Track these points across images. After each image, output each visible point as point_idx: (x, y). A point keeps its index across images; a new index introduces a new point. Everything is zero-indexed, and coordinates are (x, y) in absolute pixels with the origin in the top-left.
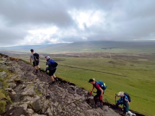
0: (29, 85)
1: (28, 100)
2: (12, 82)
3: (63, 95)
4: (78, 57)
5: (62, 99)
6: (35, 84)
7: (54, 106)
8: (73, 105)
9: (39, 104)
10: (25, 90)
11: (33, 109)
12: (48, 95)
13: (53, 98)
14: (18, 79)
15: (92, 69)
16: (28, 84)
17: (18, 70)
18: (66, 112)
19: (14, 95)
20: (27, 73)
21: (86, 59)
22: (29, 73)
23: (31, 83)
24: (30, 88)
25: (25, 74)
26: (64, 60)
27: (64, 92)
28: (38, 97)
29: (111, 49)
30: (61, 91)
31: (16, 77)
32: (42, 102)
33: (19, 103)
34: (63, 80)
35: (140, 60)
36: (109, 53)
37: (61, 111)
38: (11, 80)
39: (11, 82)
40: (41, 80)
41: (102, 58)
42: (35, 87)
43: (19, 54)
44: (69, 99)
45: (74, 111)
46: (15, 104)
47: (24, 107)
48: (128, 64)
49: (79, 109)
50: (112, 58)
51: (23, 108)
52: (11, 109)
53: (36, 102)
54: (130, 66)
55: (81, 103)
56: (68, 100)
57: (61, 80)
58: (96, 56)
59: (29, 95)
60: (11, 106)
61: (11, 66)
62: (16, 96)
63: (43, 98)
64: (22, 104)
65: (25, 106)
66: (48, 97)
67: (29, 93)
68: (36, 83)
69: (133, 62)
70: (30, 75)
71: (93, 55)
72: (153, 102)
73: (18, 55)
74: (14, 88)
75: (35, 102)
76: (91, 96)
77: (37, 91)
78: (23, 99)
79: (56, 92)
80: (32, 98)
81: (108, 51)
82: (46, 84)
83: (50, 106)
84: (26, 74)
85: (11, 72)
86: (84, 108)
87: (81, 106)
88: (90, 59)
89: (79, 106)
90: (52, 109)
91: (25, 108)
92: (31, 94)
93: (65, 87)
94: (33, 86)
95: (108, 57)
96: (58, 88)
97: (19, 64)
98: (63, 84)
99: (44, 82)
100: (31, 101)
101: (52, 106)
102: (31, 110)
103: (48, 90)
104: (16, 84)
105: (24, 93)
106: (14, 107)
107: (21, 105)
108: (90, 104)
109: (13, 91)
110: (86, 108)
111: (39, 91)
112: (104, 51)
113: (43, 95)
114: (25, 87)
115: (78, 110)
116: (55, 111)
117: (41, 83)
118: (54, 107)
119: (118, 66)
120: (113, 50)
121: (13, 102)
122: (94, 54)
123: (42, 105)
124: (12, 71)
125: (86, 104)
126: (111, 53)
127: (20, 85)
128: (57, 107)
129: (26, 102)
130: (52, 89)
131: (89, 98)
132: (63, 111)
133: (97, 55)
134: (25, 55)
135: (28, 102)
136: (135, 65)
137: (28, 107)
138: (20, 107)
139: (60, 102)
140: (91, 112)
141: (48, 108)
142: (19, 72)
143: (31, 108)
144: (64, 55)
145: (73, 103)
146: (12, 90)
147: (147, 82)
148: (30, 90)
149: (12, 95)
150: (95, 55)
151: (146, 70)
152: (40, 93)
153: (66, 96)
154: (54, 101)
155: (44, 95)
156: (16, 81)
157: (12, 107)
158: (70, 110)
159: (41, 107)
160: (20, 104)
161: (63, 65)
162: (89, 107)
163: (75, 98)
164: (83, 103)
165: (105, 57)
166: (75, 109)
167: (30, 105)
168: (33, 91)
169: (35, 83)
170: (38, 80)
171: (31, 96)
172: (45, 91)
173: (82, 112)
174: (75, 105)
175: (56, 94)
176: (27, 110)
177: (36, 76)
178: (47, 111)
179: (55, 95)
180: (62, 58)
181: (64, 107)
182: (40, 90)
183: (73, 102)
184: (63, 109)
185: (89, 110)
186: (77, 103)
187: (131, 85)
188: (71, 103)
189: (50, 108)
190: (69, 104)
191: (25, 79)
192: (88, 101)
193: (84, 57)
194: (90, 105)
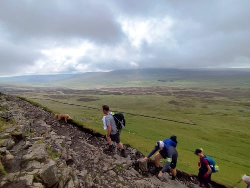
0: (36, 142)
1: (35, 168)
2: (7, 137)
3: (95, 157)
4: (120, 94)
5: (93, 163)
6: (48, 141)
7: (79, 176)
8: (112, 173)
9: (53, 174)
10: (29, 150)
11: (43, 183)
12: (70, 157)
13: (79, 162)
14: (18, 131)
15: (144, 113)
16: (36, 140)
17: (18, 117)
18: (99, 186)
19: (11, 159)
20: (33, 121)
21: (133, 97)
22: (38, 122)
23: (41, 138)
24: (39, 148)
25: (30, 124)
26: (98, 99)
27: (97, 152)
28: (52, 163)
29: (172, 81)
30: (92, 151)
31: (15, 129)
32: (59, 171)
33: (18, 173)
34: (95, 132)
35: (216, 98)
36: (169, 88)
37: (91, 184)
38: (6, 134)
39: (5, 138)
40: (58, 134)
41: (159, 96)
42: (48, 145)
43: (22, 89)
44: (105, 164)
45: (114, 183)
46: (11, 176)
47: (27, 179)
48: (199, 105)
49: (121, 179)
50: (174, 96)
51: (25, 182)
52: (4, 185)
53: (49, 172)
54: (202, 108)
55: (125, 170)
56: (103, 166)
57: (92, 132)
58: (149, 93)
59: (36, 159)
60: (5, 179)
61: (7, 109)
62: (13, 161)
63: (62, 164)
64: (24, 175)
65: (29, 178)
66: (69, 162)
67: (37, 156)
68: (50, 138)
69: (206, 102)
70: (40, 126)
71: (144, 92)
72: (237, 164)
73: (19, 91)
74: (10, 148)
75: (46, 171)
76: (141, 157)
77: (50, 152)
78: (25, 167)
79: (84, 152)
80: (43, 164)
81: (167, 84)
82: (66, 140)
83: (72, 176)
84: (32, 124)
85: (6, 120)
86: (129, 178)
87: (125, 175)
88: (140, 97)
89: (122, 175)
90: (76, 182)
91: (30, 182)
92: (40, 157)
93: (98, 143)
94: (44, 144)
95: (169, 94)
96: (87, 146)
97: (20, 106)
98: (95, 139)
99: (64, 137)
100: (40, 168)
101: (76, 177)
102: (39, 184)
103: (70, 150)
104: (15, 141)
105: (28, 156)
106: (8, 181)
107: (21, 177)
108: (140, 170)
109: (8, 154)
110: (133, 178)
111: (55, 151)
112: (161, 85)
113: (62, 158)
114: (31, 146)
115: (119, 182)
116: (81, 185)
117: (58, 139)
118: (80, 178)
119: (183, 108)
120: (175, 83)
121: (8, 172)
122: (146, 89)
123: (59, 175)
124: (7, 118)
125: (133, 172)
126: (173, 88)
127: (21, 143)
128: (84, 178)
129: (31, 171)
130: (77, 148)
131: (138, 160)
132: (95, 185)
133: (150, 91)
134: (32, 91)
135: (35, 171)
136: (209, 106)
137: (35, 180)
138: (21, 181)
139: (90, 170)
140: (141, 184)
141: (69, 180)
142: (21, 121)
143: (40, 182)
144: (97, 92)
145: (111, 170)
146: (7, 151)
147: (228, 133)
148: (38, 150)
149: (6, 159)
150: (147, 91)
151: (226, 115)
152: (57, 156)
153: (100, 160)
154: (79, 168)
155: (64, 158)
156: (15, 136)
157: (5, 181)
158: (107, 182)
159: (57, 180)
160: (20, 175)
161: (97, 107)
162: (138, 177)
163: (116, 162)
164: (128, 169)
165: (163, 95)
166: (116, 180)
167: (39, 176)
168: (43, 151)
169: (47, 138)
170: (52, 133)
171: (40, 161)
172: (65, 151)
173: (127, 184)
174: (114, 174)
175: (83, 155)
176: (33, 185)
177: (50, 126)
178: (68, 185)
179: (83, 157)
180: (95, 96)
181: (97, 177)
182: (57, 149)
183: (112, 168)
184: (96, 181)
185: (138, 181)
186: (118, 170)
187: (203, 138)
188: (108, 170)
189: (74, 180)
190: (105, 172)
191: (31, 132)
192: (137, 166)
193: (130, 94)
194: (140, 173)
